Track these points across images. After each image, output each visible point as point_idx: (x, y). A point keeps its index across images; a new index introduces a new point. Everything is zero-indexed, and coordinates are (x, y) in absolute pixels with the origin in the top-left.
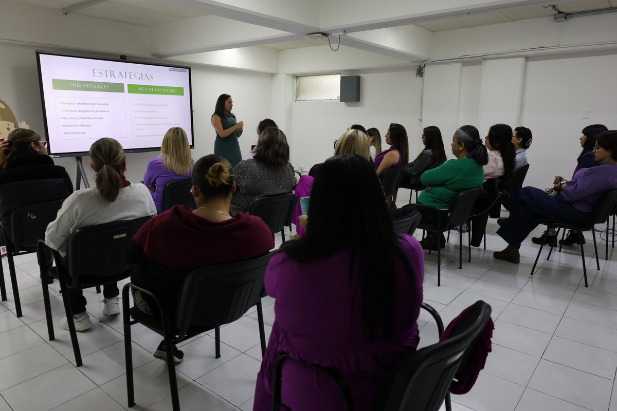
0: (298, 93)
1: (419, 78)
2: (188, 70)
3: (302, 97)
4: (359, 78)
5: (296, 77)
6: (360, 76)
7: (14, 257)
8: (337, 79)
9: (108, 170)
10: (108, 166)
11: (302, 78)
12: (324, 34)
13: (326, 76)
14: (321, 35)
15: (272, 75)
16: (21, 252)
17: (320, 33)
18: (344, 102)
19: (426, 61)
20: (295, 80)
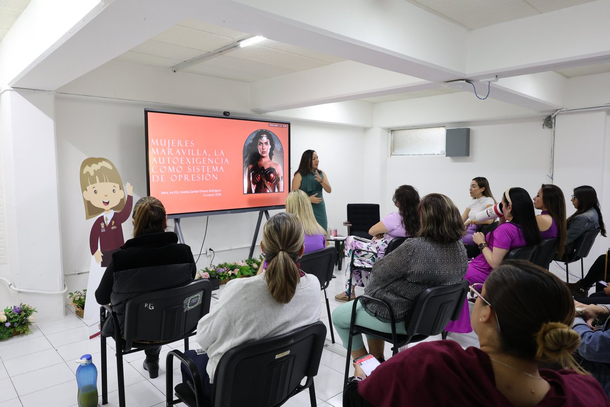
0: (393, 148)
1: (547, 131)
2: (288, 125)
3: (397, 152)
4: (468, 130)
5: (391, 131)
6: (469, 129)
7: (123, 356)
8: (442, 132)
9: (285, 260)
10: (285, 254)
11: (398, 131)
12: (468, 81)
13: (427, 129)
14: (465, 81)
15: (365, 129)
16: (132, 349)
17: (463, 80)
18: (449, 157)
19: (559, 111)
20: (390, 134)
